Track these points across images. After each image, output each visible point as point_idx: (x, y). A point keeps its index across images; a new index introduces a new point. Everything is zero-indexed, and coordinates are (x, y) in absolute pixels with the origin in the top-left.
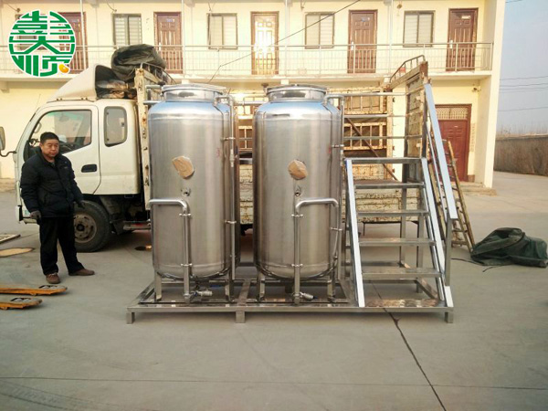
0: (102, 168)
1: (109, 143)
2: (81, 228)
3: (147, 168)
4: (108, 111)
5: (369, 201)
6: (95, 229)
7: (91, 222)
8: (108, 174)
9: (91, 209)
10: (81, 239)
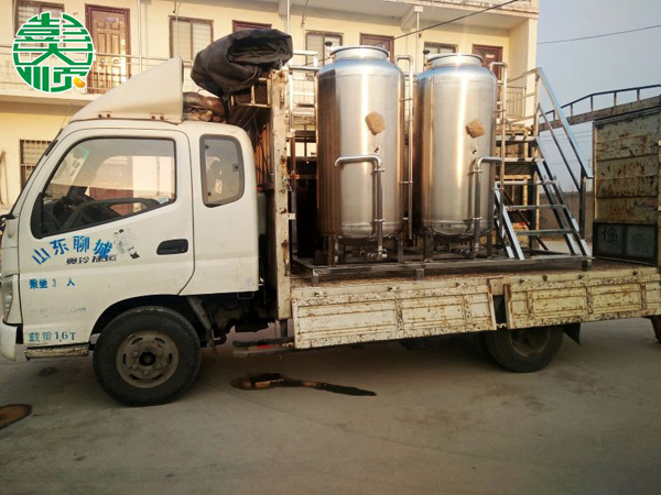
0: (198, 245)
1: (211, 200)
2: (148, 360)
3: (284, 245)
4: (207, 142)
5: (605, 289)
6: (176, 360)
7: (168, 347)
8: (208, 257)
9: (170, 323)
10: (147, 381)
